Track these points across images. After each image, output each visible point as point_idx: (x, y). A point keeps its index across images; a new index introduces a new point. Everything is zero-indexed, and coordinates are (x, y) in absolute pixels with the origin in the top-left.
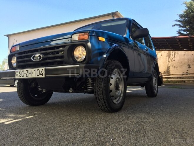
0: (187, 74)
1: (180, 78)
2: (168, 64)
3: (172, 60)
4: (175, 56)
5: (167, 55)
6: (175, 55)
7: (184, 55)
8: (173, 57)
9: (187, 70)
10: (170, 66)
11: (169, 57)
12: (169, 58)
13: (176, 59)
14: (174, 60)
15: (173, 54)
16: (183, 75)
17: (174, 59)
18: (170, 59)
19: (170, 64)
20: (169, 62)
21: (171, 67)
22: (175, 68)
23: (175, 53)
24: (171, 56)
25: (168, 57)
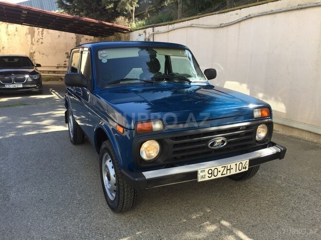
0: (64, 67)
1: (54, 72)
2: (31, 48)
3: (37, 42)
4: (42, 36)
5: (28, 32)
6: (42, 34)
7: (59, 36)
8: (39, 38)
9: (65, 61)
10: (34, 52)
11: (33, 36)
12: (32, 38)
13: (45, 41)
14: (42, 43)
15: (39, 32)
16: (58, 67)
17: (41, 40)
18: (33, 40)
19: (34, 48)
20: (32, 43)
21: (36, 54)
22: (44, 56)
23: (43, 31)
24: (36, 34)
25: (29, 36)
